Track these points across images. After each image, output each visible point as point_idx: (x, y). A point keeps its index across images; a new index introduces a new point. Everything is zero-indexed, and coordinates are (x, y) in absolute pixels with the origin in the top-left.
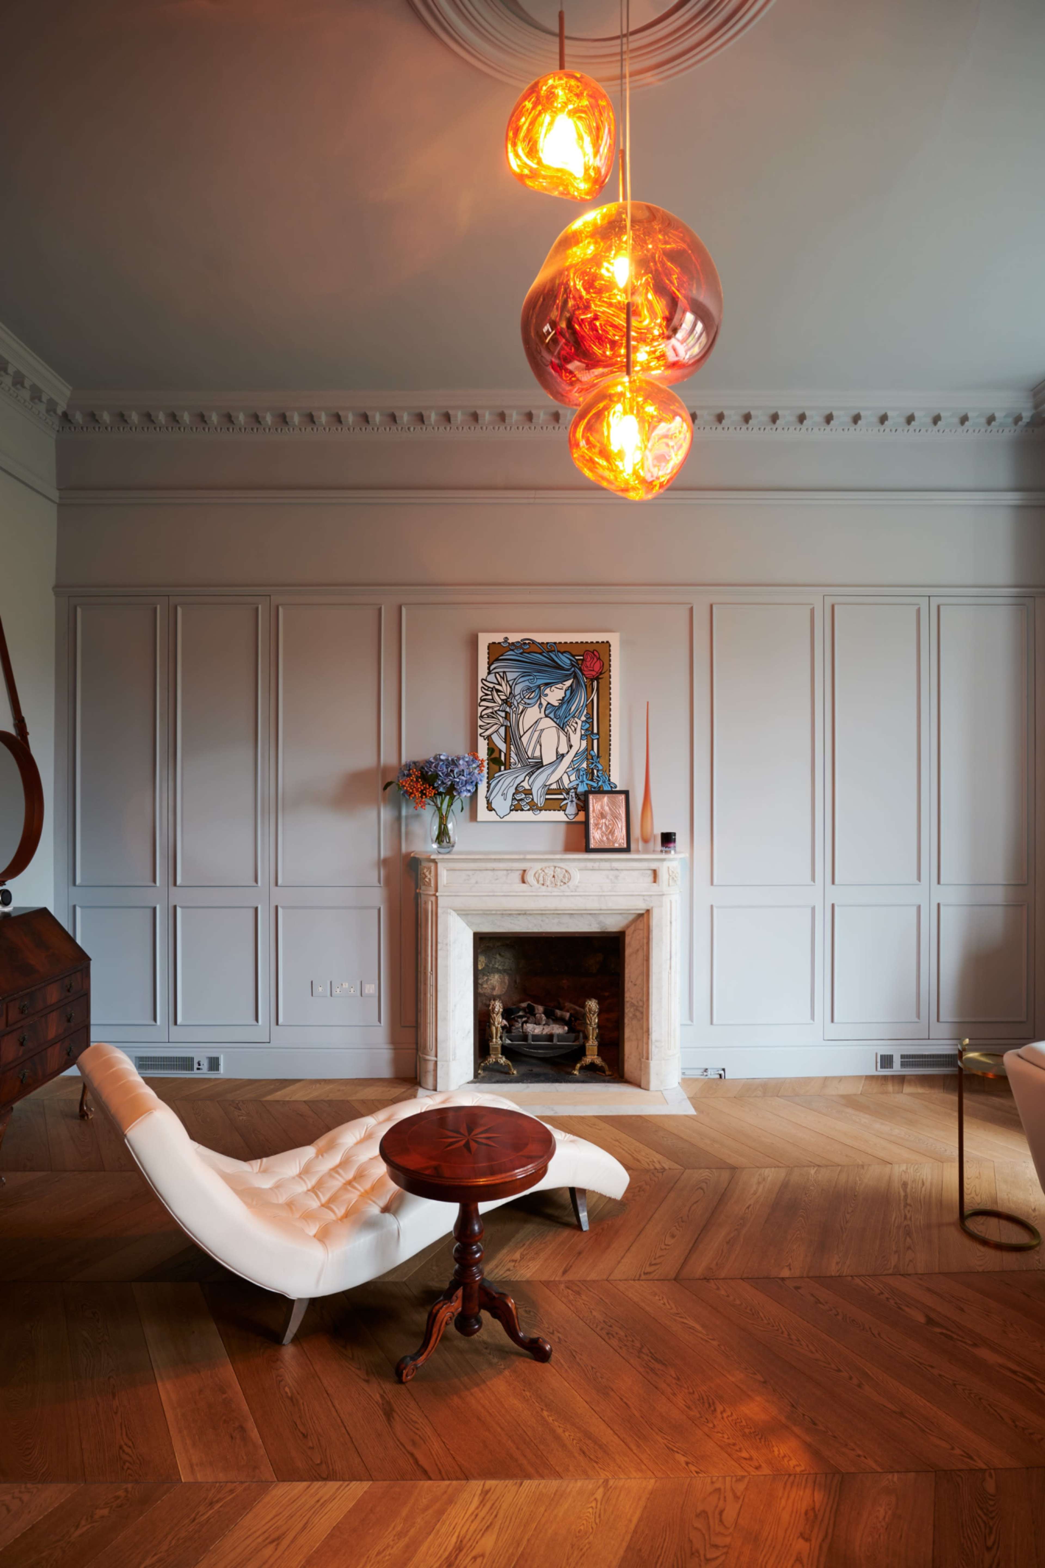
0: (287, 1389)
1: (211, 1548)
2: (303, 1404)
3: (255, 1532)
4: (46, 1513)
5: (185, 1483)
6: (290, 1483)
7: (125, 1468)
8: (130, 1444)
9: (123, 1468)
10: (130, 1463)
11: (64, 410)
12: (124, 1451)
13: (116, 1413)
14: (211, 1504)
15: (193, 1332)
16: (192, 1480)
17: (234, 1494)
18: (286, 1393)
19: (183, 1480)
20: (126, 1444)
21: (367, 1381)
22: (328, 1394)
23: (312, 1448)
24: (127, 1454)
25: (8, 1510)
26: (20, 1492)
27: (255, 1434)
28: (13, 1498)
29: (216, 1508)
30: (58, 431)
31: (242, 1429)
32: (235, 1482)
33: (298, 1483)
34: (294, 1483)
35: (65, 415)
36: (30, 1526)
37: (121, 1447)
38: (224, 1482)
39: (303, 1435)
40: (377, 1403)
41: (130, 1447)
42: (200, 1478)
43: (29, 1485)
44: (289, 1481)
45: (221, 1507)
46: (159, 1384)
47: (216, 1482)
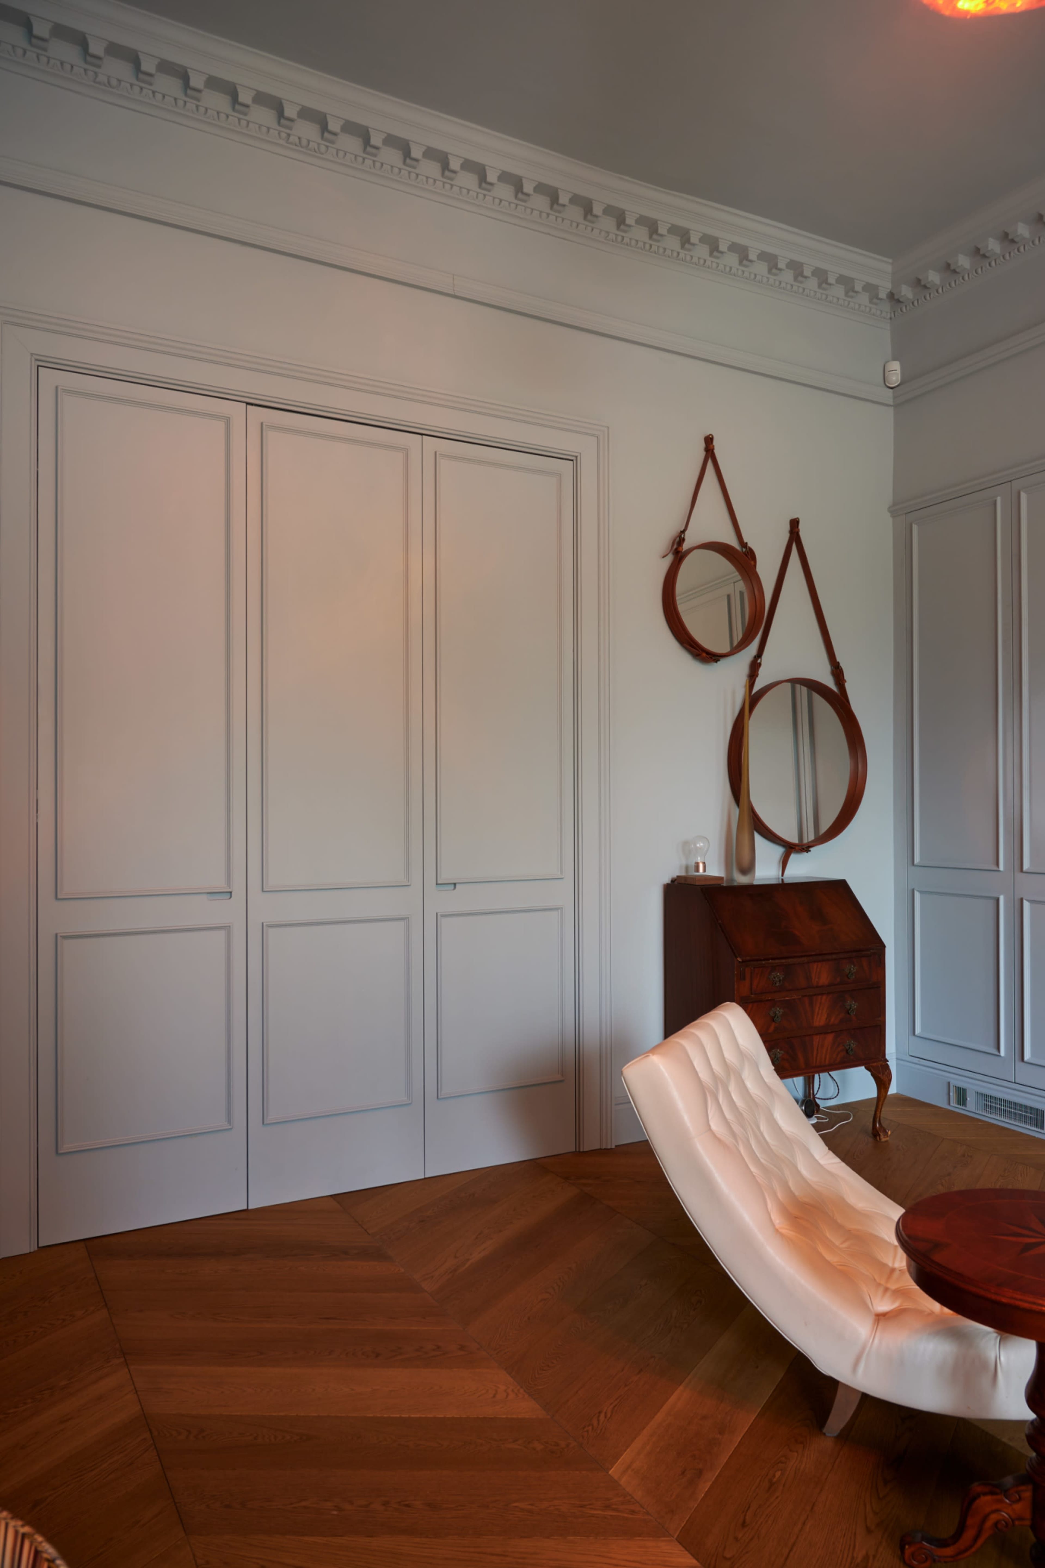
0: (778, 1474)
1: (568, 1538)
2: (777, 1498)
3: (611, 1558)
4: (509, 1416)
5: (610, 1475)
6: (683, 1549)
7: (586, 1429)
8: (609, 1415)
9: (584, 1428)
10: (593, 1429)
11: (889, 290)
12: (599, 1417)
13: (626, 1385)
14: (608, 1507)
15: (757, 1367)
16: (616, 1478)
17: (631, 1516)
18: (774, 1476)
19: (610, 1472)
20: (606, 1413)
21: (869, 1531)
22: (812, 1508)
23: (736, 1539)
24: (598, 1420)
25: (494, 1396)
26: (513, 1391)
27: (705, 1486)
28: (505, 1391)
29: (606, 1513)
30: (891, 318)
31: (700, 1473)
32: (644, 1508)
33: (689, 1555)
34: (687, 1552)
35: (891, 296)
36: (492, 1416)
37: (600, 1413)
38: (636, 1500)
39: (744, 1522)
40: (853, 1557)
41: (606, 1417)
42: (623, 1481)
43: (522, 1391)
44: (684, 1547)
45: (611, 1516)
46: (681, 1388)
47: (630, 1495)
